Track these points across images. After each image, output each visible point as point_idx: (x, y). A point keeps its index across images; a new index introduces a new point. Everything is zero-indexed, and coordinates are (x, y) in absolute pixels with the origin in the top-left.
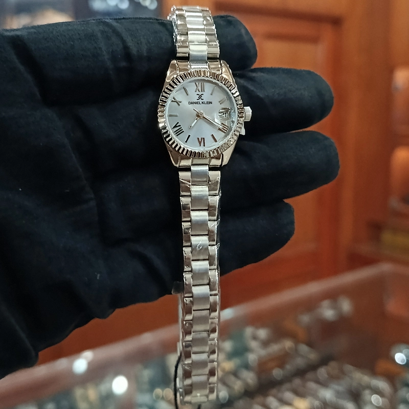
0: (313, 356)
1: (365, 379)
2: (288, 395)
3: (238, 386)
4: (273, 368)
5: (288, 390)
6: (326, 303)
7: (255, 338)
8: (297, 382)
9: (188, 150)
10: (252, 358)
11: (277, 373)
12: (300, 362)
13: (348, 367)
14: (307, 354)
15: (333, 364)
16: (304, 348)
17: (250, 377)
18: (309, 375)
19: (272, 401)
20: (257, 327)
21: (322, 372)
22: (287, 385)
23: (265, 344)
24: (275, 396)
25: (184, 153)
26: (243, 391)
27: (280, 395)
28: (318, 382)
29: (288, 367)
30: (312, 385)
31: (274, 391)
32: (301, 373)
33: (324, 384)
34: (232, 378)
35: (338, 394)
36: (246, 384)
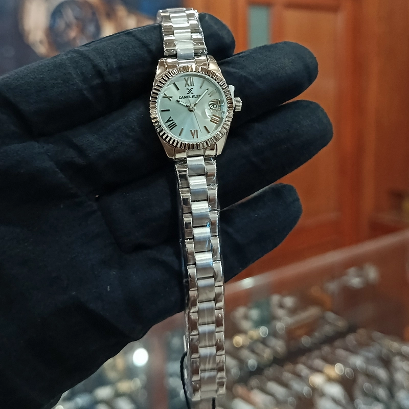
0: (341, 324)
1: (396, 345)
2: (318, 363)
3: (267, 354)
4: (301, 336)
5: (317, 357)
6: (352, 271)
7: (281, 306)
8: (326, 349)
9: (182, 143)
10: (280, 325)
11: (305, 341)
12: (328, 330)
13: (377, 335)
14: (334, 322)
15: (362, 332)
16: (331, 316)
17: (279, 345)
18: (338, 343)
19: (302, 369)
20: (284, 296)
21: (351, 339)
22: (316, 353)
23: (293, 312)
24: (305, 364)
25: (179, 146)
26: (272, 358)
27: (310, 362)
28: (346, 349)
29: (317, 334)
30: (341, 352)
31: (304, 359)
32: (329, 340)
33: (353, 351)
34: (261, 346)
35: (368, 361)
36: (275, 352)
